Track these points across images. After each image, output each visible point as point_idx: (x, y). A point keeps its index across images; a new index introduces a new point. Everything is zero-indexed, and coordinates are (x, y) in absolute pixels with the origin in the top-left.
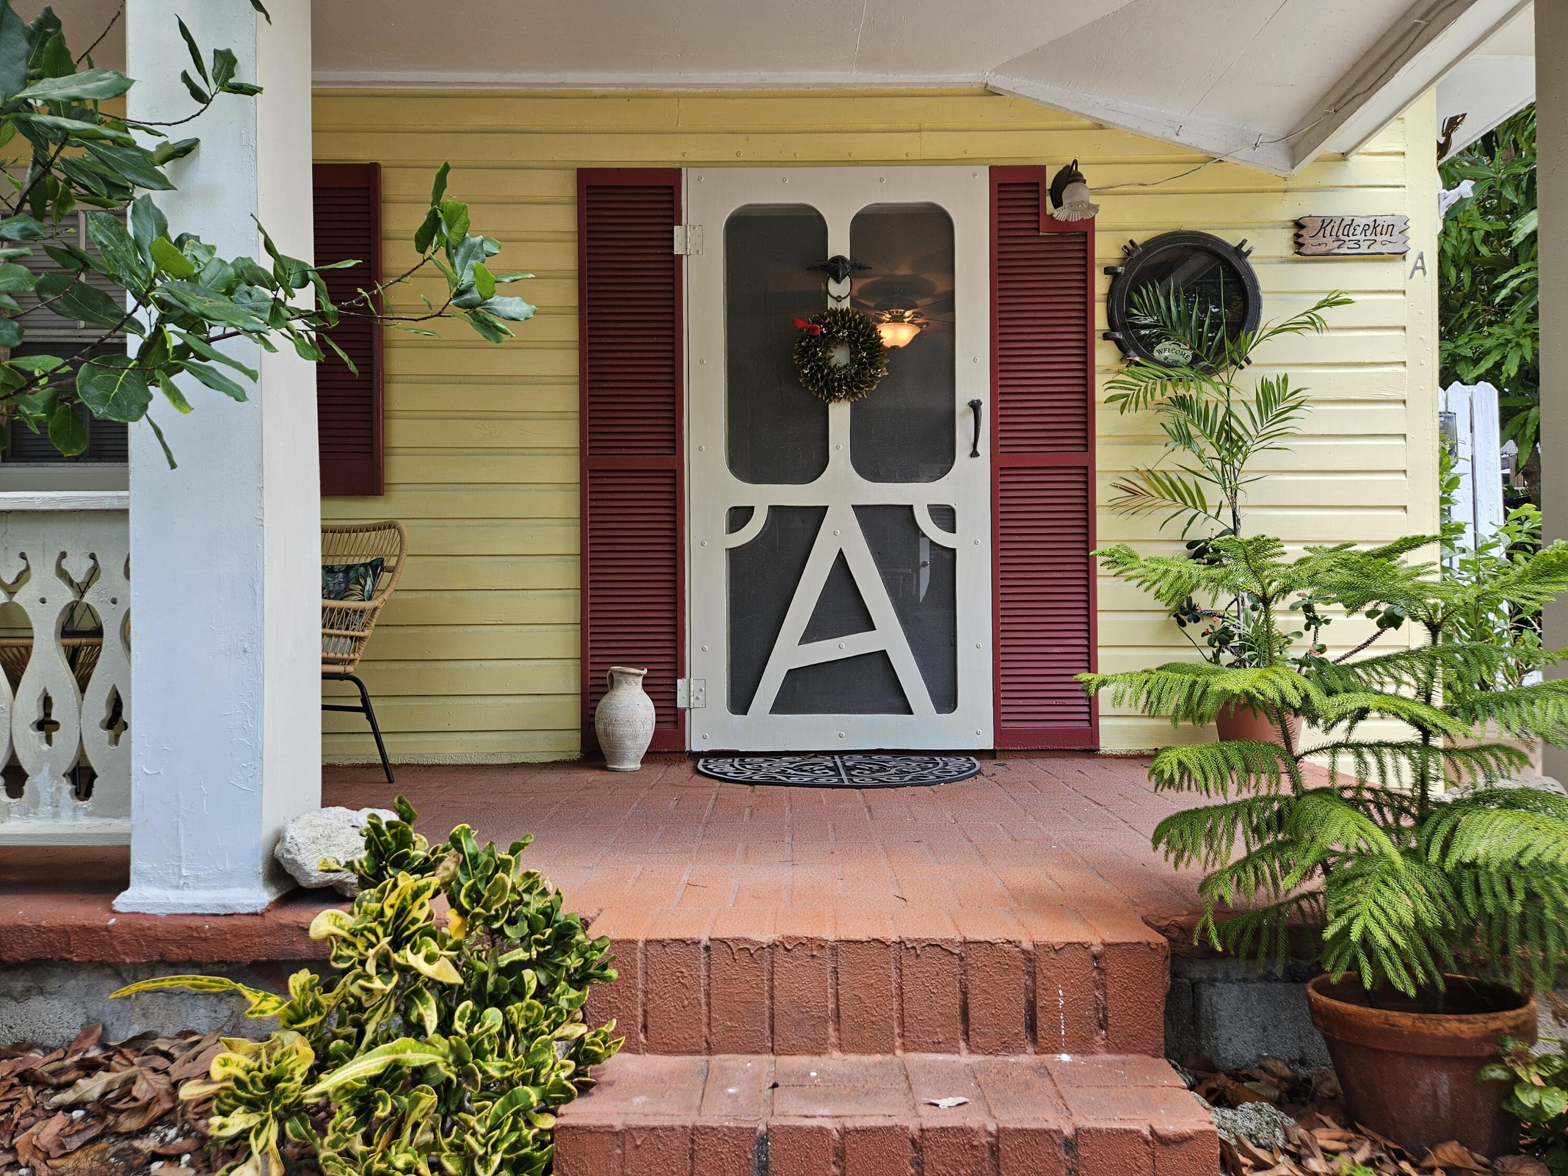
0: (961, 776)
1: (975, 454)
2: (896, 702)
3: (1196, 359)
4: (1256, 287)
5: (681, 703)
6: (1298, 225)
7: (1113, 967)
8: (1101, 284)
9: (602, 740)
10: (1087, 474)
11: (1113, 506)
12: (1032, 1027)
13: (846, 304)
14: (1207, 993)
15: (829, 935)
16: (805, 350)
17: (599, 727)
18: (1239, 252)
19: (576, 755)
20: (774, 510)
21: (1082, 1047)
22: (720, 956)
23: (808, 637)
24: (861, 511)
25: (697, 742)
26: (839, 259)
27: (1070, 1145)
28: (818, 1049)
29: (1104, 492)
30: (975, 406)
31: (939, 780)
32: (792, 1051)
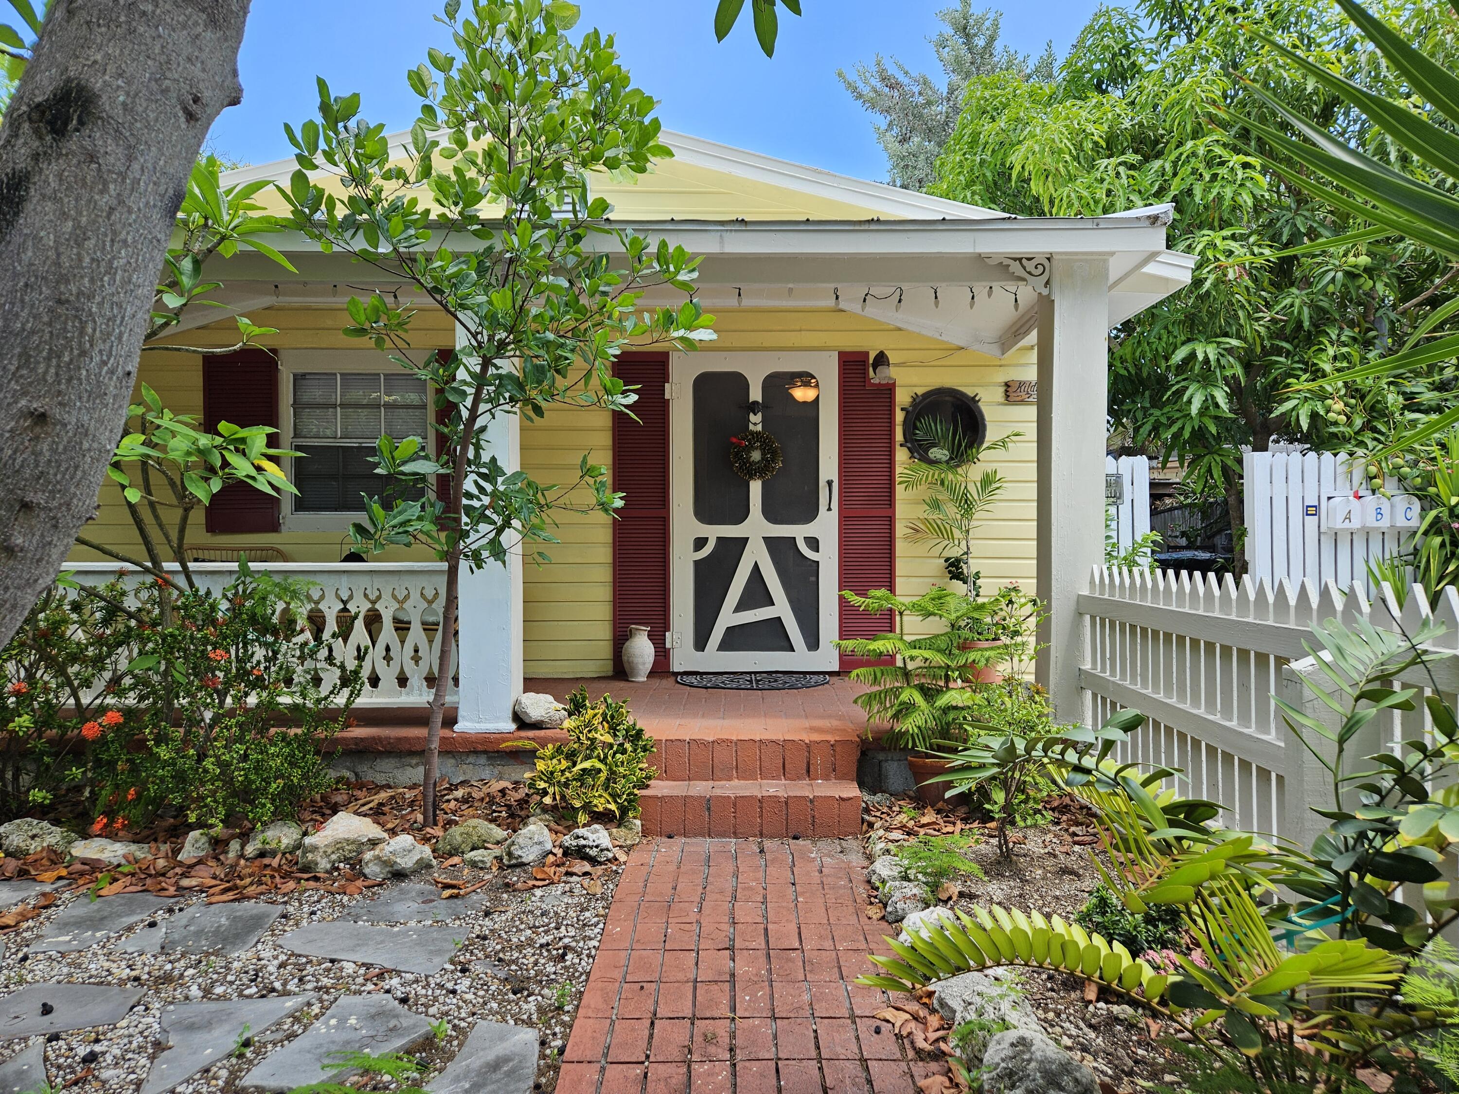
0: (817, 685)
1: (829, 509)
2: (786, 644)
3: (951, 459)
4: (983, 419)
5: (668, 645)
6: (1007, 385)
7: (838, 749)
8: (900, 416)
9: (626, 665)
10: (891, 520)
11: (906, 538)
12: (808, 771)
13: (759, 428)
14: (884, 765)
15: (734, 738)
16: (737, 454)
17: (625, 658)
18: (974, 400)
19: (610, 673)
20: (719, 539)
21: (826, 778)
22: (694, 746)
23: (738, 609)
24: (768, 540)
25: (676, 667)
26: (755, 403)
27: (811, 801)
28: (730, 779)
29: (901, 530)
30: (830, 483)
31: (804, 686)
32: (720, 779)
